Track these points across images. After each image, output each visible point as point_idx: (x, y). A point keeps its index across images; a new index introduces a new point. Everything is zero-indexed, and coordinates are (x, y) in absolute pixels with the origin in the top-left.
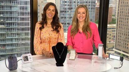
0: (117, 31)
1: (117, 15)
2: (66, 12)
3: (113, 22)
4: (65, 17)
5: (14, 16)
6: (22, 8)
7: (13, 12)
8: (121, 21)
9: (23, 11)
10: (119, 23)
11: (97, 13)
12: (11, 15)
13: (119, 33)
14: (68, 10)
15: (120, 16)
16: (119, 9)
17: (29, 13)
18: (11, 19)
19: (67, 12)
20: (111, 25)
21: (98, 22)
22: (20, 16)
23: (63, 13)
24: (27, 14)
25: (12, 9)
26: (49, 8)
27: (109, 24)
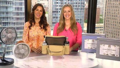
0: (104, 30)
1: (104, 15)
2: (57, 12)
3: (101, 21)
4: (57, 17)
5: (10, 16)
6: (18, 9)
7: (9, 12)
8: (108, 21)
9: (18, 11)
10: (106, 22)
11: (86, 13)
12: (7, 15)
13: (106, 31)
14: (60, 10)
15: (107, 16)
16: (106, 9)
17: (23, 13)
18: (7, 19)
19: (59, 12)
20: (99, 25)
21: (87, 21)
22: (15, 16)
23: (55, 13)
24: (22, 14)
25: (8, 9)
26: (37, 8)
27: (97, 23)
